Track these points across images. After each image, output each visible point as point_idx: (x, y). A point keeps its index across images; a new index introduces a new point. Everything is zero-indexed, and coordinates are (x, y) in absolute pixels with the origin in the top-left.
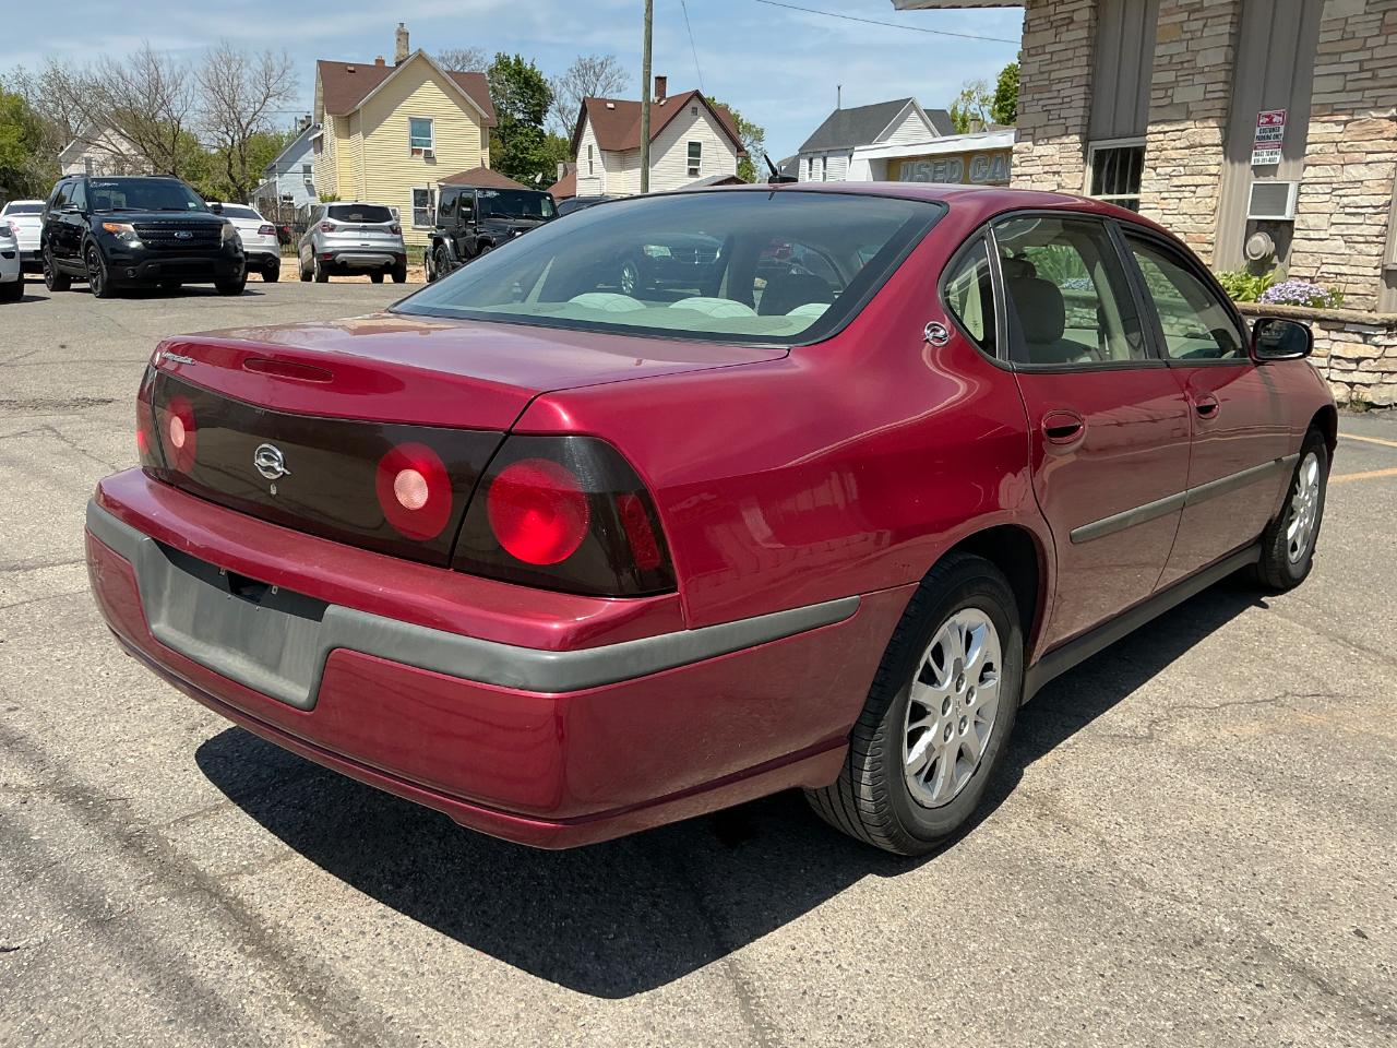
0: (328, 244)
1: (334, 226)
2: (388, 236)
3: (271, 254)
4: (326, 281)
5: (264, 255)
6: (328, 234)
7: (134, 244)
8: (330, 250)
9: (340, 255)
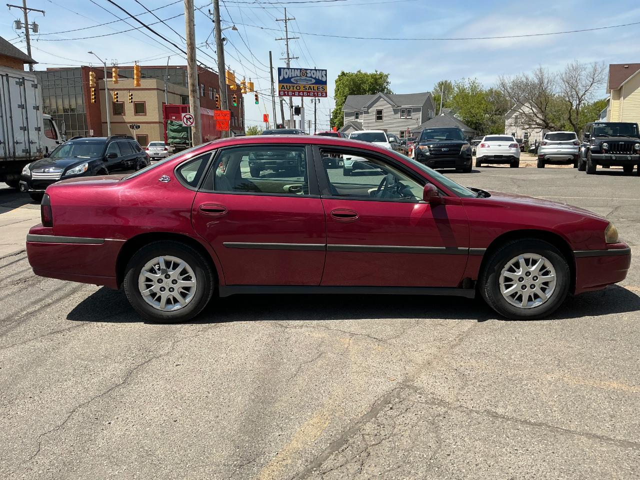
0: (542, 151)
1: (546, 143)
2: (572, 146)
3: (513, 156)
4: (544, 167)
5: (510, 156)
6: (543, 147)
7: (428, 154)
8: (543, 154)
9: (547, 156)
